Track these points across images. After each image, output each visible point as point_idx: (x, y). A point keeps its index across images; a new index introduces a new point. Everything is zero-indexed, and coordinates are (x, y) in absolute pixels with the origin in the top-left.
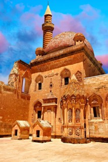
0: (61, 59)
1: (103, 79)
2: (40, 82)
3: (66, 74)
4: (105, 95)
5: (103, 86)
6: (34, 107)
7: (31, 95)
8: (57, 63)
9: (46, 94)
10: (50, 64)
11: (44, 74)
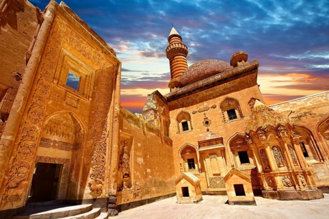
0: (218, 87)
1: (303, 103)
2: (183, 121)
3: (229, 105)
4: (315, 124)
5: (306, 113)
6: (182, 154)
7: (172, 139)
8: (211, 92)
9: (201, 135)
10: (198, 95)
11: (190, 110)
